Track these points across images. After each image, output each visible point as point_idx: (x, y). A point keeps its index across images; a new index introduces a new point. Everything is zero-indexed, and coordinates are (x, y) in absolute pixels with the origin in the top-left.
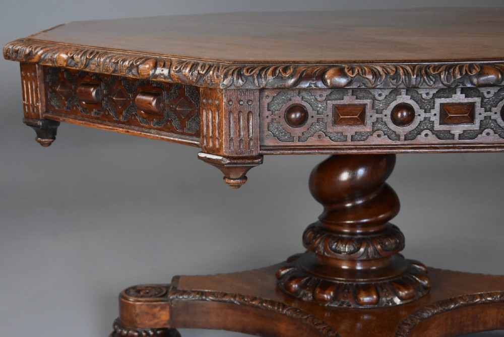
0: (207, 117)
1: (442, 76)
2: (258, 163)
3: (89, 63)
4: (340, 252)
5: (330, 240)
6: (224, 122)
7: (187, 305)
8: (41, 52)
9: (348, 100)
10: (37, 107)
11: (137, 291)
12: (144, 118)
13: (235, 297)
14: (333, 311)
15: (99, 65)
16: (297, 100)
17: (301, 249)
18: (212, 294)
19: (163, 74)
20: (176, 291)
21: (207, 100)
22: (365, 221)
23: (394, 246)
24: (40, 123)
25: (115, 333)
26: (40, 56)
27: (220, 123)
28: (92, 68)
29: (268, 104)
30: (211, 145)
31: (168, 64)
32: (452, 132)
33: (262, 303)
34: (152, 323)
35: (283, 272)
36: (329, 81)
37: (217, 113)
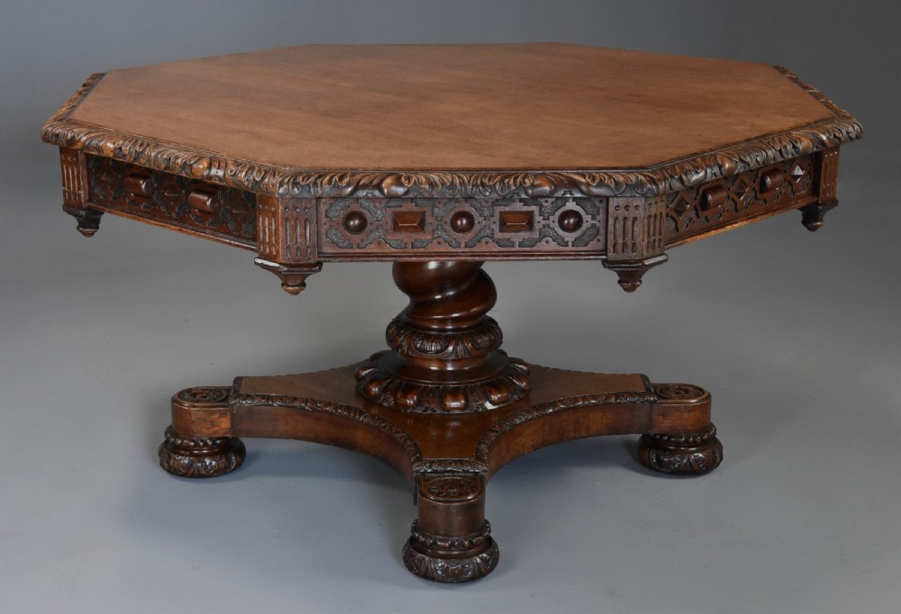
0: (263, 223)
1: (497, 187)
2: (316, 271)
3: (138, 157)
4: (425, 351)
5: (414, 337)
6: (281, 229)
7: (250, 410)
8: (84, 138)
9: (408, 207)
10: (80, 195)
11: (192, 394)
12: (198, 217)
13: (306, 401)
14: (417, 417)
15: (149, 160)
16: (355, 207)
17: (384, 346)
18: (281, 398)
19: (217, 176)
20: (238, 395)
21: (263, 206)
22: (455, 315)
23: (487, 344)
24: (83, 213)
25: (167, 442)
26: (84, 144)
27: (276, 230)
28: (142, 162)
29: (326, 211)
30: (268, 251)
31: (223, 164)
32: (513, 240)
33: (336, 409)
34: (211, 431)
35: (364, 373)
36: (386, 191)
37: (273, 220)
